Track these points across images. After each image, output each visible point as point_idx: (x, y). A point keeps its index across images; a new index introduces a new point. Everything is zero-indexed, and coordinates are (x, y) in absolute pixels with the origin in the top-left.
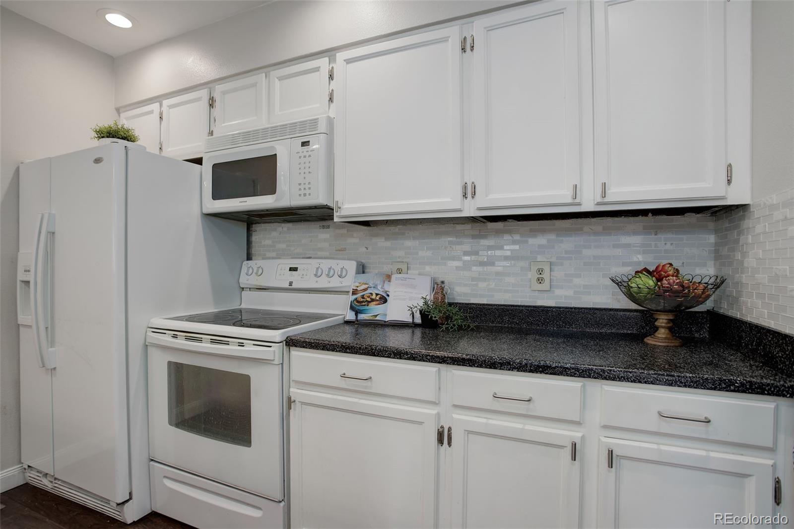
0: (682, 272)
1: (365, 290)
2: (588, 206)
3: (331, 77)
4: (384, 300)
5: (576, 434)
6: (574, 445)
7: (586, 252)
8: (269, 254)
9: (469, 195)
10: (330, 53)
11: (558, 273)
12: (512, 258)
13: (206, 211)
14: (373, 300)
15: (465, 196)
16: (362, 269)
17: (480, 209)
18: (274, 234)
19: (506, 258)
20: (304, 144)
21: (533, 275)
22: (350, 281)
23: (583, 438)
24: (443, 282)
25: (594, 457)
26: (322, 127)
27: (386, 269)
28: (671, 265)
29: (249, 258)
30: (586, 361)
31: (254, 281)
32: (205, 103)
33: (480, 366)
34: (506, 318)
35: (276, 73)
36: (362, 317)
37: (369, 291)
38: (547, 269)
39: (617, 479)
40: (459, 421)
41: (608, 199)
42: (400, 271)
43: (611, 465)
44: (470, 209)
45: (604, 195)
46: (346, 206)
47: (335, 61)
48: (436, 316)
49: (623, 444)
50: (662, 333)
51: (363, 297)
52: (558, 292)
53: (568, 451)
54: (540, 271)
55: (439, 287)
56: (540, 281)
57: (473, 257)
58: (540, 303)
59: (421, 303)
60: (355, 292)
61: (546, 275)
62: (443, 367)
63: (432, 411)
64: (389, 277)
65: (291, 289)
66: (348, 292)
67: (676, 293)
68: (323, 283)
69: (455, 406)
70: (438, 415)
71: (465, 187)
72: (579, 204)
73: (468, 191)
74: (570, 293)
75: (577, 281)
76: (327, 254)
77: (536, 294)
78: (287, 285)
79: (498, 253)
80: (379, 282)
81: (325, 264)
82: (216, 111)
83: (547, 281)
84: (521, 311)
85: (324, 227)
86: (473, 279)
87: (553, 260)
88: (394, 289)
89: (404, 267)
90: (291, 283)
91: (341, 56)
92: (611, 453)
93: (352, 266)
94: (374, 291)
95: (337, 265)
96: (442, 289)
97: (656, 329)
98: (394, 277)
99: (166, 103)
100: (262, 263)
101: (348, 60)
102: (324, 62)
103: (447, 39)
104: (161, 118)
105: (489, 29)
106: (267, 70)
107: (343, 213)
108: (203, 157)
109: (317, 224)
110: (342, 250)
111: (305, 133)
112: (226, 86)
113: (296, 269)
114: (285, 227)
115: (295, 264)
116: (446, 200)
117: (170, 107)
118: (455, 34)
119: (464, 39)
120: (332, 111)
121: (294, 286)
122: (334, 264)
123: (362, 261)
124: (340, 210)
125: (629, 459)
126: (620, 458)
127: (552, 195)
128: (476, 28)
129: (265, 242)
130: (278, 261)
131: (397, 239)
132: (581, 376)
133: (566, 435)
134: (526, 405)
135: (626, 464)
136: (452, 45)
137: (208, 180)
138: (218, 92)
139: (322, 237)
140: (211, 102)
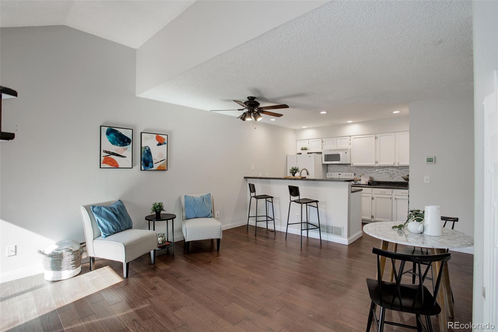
1: (356, 178)
2: (397, 165)
3: (350, 140)
4: (360, 180)
5: (391, 196)
8: (332, 171)
10: (350, 136)
11: (394, 175)
12: (386, 173)
13: (323, 163)
15: (376, 163)
16: (355, 175)
17: (379, 165)
18: (334, 167)
19: (384, 173)
21: (389, 176)
22: (353, 177)
23: (392, 197)
25: (394, 199)
26: (349, 150)
29: (327, 172)
30: (393, 187)
31: (330, 177)
32: (321, 141)
33: (378, 188)
34: (384, 184)
35: (338, 138)
36: (356, 183)
38: (392, 175)
39: (397, 201)
40: (375, 196)
41: (399, 164)
42: (363, 175)
44: (377, 165)
48: (371, 183)
49: (397, 197)
51: (356, 180)
52: (394, 179)
53: (390, 199)
54: (391, 175)
55: (371, 178)
57: (378, 172)
58: (391, 181)
59: (368, 181)
60: (354, 179)
62: (372, 188)
63: (371, 195)
64: (361, 176)
68: (347, 177)
69: (375, 194)
70: (372, 195)
71: (376, 162)
74: (396, 179)
75: (398, 177)
76: (346, 171)
77: (390, 179)
78: (338, 178)
79: (383, 172)
80: (359, 177)
81: (347, 174)
82: (324, 144)
83: (392, 177)
84: (387, 182)
86: (378, 177)
87: (394, 173)
88: (362, 178)
91: (352, 137)
93: (353, 174)
94: (358, 179)
95: (350, 174)
98: (362, 176)
99: (310, 140)
100: (331, 173)
101: (354, 138)
102: (349, 138)
103: (372, 137)
104: (309, 143)
105: (380, 136)
106: (336, 137)
107: (353, 165)
108: (322, 152)
109: (344, 165)
110: (350, 171)
111: (346, 151)
112: (325, 139)
113: (340, 174)
114: (336, 165)
115: (340, 173)
116: (372, 164)
117: (311, 141)
118: (374, 136)
119: (376, 137)
120: (350, 147)
121: (340, 178)
122: (349, 173)
123: (355, 173)
124: (352, 164)
125: (398, 199)
126: (397, 199)
127: (391, 163)
128: (378, 136)
129: (332, 169)
130: (336, 173)
131: (362, 169)
132: (392, 189)
133: (390, 196)
134: (384, 193)
135: (398, 200)
136: (374, 138)
137: (323, 158)
138: (324, 140)
139: (345, 168)
140: (322, 142)
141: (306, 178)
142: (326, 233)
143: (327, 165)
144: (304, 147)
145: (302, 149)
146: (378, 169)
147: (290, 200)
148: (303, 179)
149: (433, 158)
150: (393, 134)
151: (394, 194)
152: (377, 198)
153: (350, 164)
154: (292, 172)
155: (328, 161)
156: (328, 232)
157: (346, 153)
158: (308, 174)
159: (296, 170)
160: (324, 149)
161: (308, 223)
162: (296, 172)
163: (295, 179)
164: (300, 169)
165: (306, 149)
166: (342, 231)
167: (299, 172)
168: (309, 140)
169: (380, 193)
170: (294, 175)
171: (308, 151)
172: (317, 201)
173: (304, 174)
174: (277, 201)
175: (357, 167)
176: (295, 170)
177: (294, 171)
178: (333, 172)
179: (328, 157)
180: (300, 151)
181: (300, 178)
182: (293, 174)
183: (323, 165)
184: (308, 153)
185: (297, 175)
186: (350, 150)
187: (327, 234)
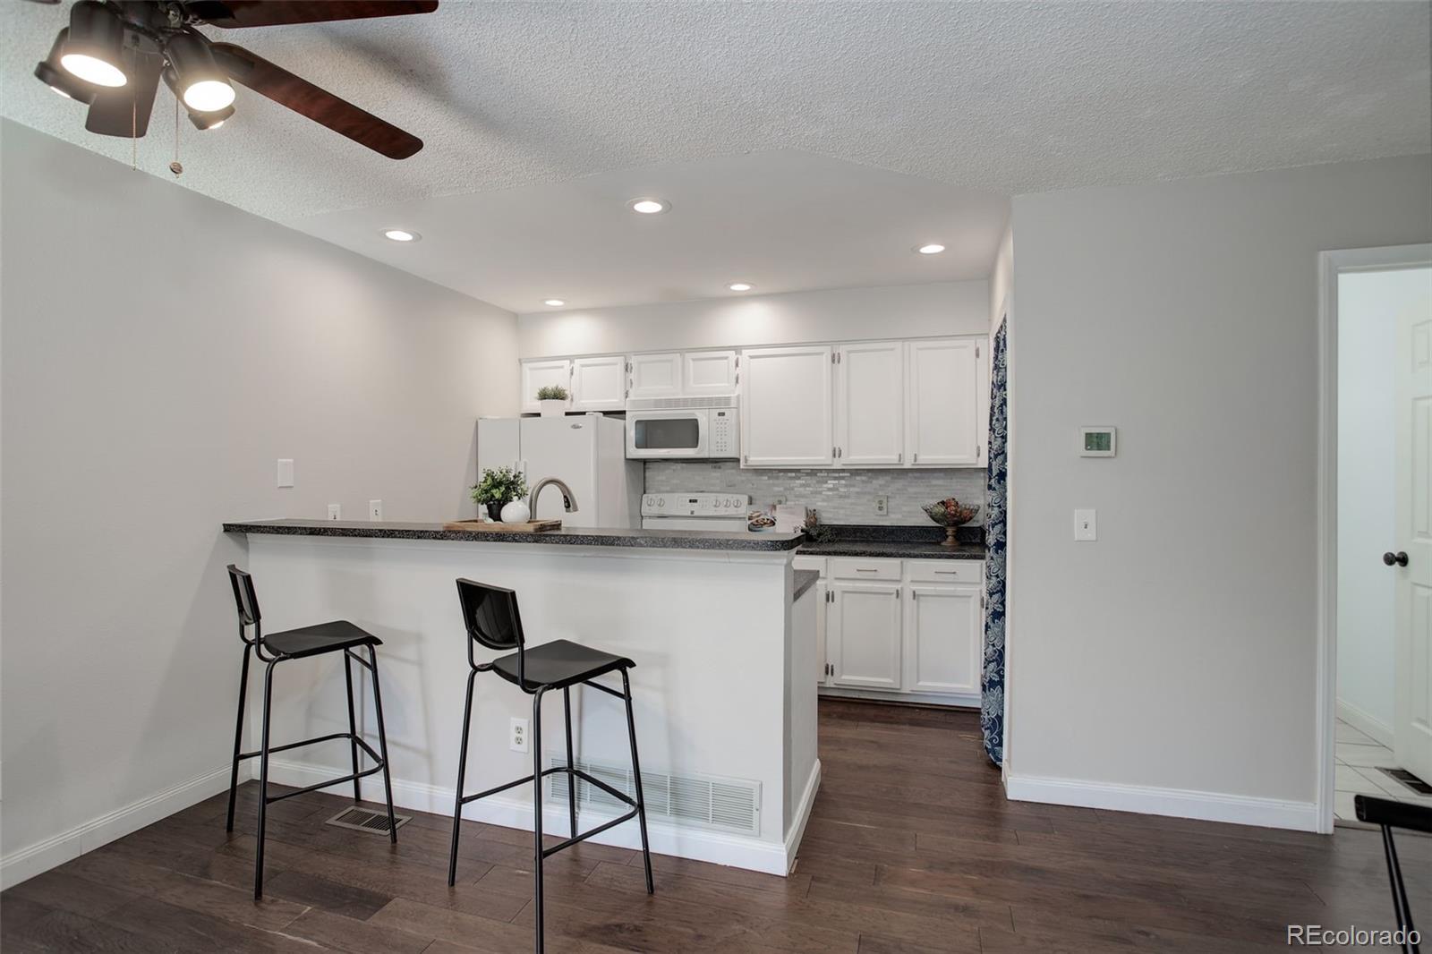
0: (960, 503)
1: (759, 516)
2: (907, 466)
3: (737, 364)
4: (773, 523)
5: (898, 586)
6: (897, 591)
7: (911, 490)
8: (663, 488)
9: (837, 455)
10: (737, 349)
11: (892, 503)
12: (863, 493)
13: (628, 457)
14: (765, 524)
15: (834, 456)
16: (751, 502)
17: (844, 465)
20: (721, 414)
21: (875, 505)
22: (744, 510)
23: (902, 589)
24: (815, 510)
25: (908, 595)
26: (733, 403)
27: (770, 501)
28: (954, 499)
29: (645, 492)
31: (655, 510)
32: (621, 367)
33: (850, 555)
34: (858, 534)
35: (689, 356)
37: (762, 517)
38: (885, 501)
39: (918, 606)
40: (837, 587)
41: (918, 462)
42: (780, 502)
43: (914, 598)
44: (837, 464)
45: (915, 461)
46: (751, 459)
47: (741, 354)
48: (814, 533)
49: (919, 588)
50: (950, 539)
51: (757, 521)
52: (892, 516)
53: (895, 595)
54: (881, 502)
55: (812, 516)
56: (881, 508)
57: (835, 493)
58: (881, 524)
59: (802, 526)
60: (750, 518)
61: (884, 505)
62: (828, 557)
63: (823, 582)
64: (774, 507)
65: (692, 517)
66: (744, 518)
67: (954, 516)
68: (722, 512)
69: (837, 579)
70: (825, 585)
71: (834, 451)
72: (902, 464)
73: (836, 453)
74: (900, 516)
75: (905, 509)
76: (718, 489)
77: (878, 518)
78: (688, 514)
79: (851, 490)
80: (766, 511)
81: (722, 497)
82: (632, 376)
83: (885, 509)
84: (868, 530)
85: (715, 467)
86: (835, 508)
87: (889, 494)
88: (779, 515)
89: (783, 499)
90: (692, 513)
91: (746, 353)
92: (914, 592)
93: (745, 499)
94: (766, 517)
95: (733, 498)
96: (814, 515)
97: (947, 536)
98: (778, 507)
99: (578, 362)
100: (660, 496)
101: (751, 357)
102: (731, 354)
103: (822, 354)
104: (572, 374)
105: (849, 352)
106: (682, 351)
107: (749, 463)
108: (624, 412)
109: (710, 466)
110: (730, 487)
111: (721, 406)
112: (640, 358)
113: (696, 501)
114: (679, 466)
115: (693, 496)
116: (822, 458)
117: (583, 366)
118: (827, 351)
119: (833, 356)
120: (738, 390)
121: (695, 514)
122: (729, 496)
123: (752, 494)
124: (746, 461)
125: (923, 595)
126: (918, 595)
127: (887, 458)
128: (842, 350)
129: (660, 478)
130: (676, 495)
131: (777, 478)
132: (901, 557)
133: (893, 587)
134: (873, 573)
135: (921, 598)
136: (826, 358)
137: (632, 434)
138: (633, 361)
139: (714, 475)
140: (627, 368)
141: (563, 532)
142: (673, 818)
143: (645, 462)
144: (551, 385)
145: (544, 396)
146: (835, 478)
147: (472, 664)
148: (545, 534)
149: (1109, 434)
150: (898, 345)
151: (908, 577)
152: (846, 595)
153: (738, 460)
154: (484, 496)
155: (646, 446)
156: (678, 811)
157: (720, 414)
158: (568, 503)
159: (508, 488)
160: (632, 397)
161: (573, 772)
162: (506, 500)
163: (500, 537)
164: (530, 484)
165: (558, 395)
166: (756, 804)
167: (527, 498)
168: (571, 358)
169: (859, 577)
170: (495, 515)
171: (566, 406)
172: (623, 664)
173: (550, 508)
174: (410, 652)
175: (760, 471)
176: (503, 489)
177: (494, 491)
178: (667, 492)
179: (651, 432)
180: (536, 405)
181: (530, 528)
182: (489, 507)
183: (631, 462)
184: (567, 414)
185: (514, 512)
186: (738, 401)
187: (679, 824)
